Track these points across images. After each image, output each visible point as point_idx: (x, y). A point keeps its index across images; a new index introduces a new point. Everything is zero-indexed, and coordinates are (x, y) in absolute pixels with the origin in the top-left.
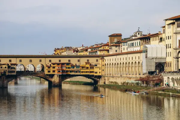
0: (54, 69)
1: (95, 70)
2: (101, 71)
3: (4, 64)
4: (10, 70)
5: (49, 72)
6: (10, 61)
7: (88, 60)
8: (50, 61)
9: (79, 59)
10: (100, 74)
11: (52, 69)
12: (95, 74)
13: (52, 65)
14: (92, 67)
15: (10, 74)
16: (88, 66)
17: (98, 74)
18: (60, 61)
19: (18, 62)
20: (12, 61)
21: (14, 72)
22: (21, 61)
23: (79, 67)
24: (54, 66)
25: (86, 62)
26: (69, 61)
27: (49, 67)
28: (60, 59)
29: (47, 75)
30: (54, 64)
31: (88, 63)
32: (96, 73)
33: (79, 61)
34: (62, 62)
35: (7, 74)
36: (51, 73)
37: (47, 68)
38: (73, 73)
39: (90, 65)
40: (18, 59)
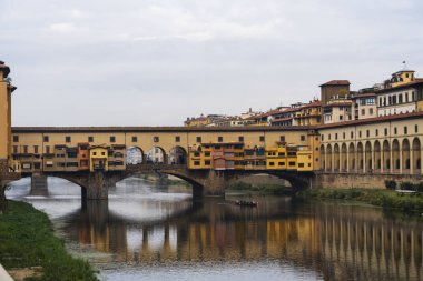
0: (208, 158)
1: (300, 159)
2: (311, 161)
3: (99, 147)
4: (112, 159)
5: (197, 163)
6: (113, 139)
7: (283, 138)
8: (199, 139)
9: (262, 134)
10: (310, 169)
11: (203, 157)
12: (299, 169)
13: (204, 149)
14: (292, 152)
15: (112, 168)
16: (283, 150)
17: (306, 168)
18: (220, 139)
19: (130, 144)
20: (116, 139)
21: (121, 163)
22: (135, 139)
23: (262, 151)
24: (208, 150)
25: (279, 140)
26: (241, 139)
27: (197, 154)
28: (221, 135)
29: (193, 171)
30: (207, 146)
31: (282, 142)
32: (301, 165)
33: (262, 139)
34: (225, 141)
35: (107, 168)
36: (202, 166)
37: (192, 155)
38: (250, 167)
39: (288, 148)
40: (130, 136)
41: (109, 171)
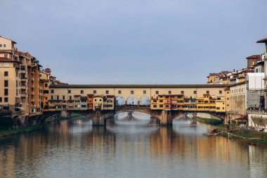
0: (162, 103)
1: (217, 104)
2: (224, 106)
3: (99, 96)
4: (106, 103)
5: (155, 106)
6: (107, 92)
7: (208, 92)
8: (157, 92)
9: (195, 89)
10: (224, 111)
11: (158, 103)
12: (217, 111)
13: (159, 98)
14: (213, 101)
15: (106, 108)
16: (207, 99)
17: (221, 110)
18: (170, 92)
20: (109, 92)
21: (111, 106)
22: (120, 92)
23: (195, 100)
24: (161, 99)
25: (205, 93)
26: (182, 92)
27: (155, 101)
28: (170, 89)
29: (153, 110)
30: (161, 96)
31: (207, 94)
32: (218, 108)
33: (195, 92)
34: (173, 93)
35: (102, 108)
36: (158, 108)
38: (187, 109)
39: (210, 98)
40: (117, 90)
41: (104, 110)
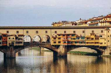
0: (60, 40)
1: (101, 41)
2: (106, 41)
3: (12, 35)
4: (17, 41)
5: (55, 42)
6: (18, 32)
7: (93, 31)
8: (56, 32)
9: (84, 30)
10: (106, 45)
11: (57, 40)
12: (100, 45)
13: (58, 36)
14: (97, 38)
16: (93, 37)
17: (103, 45)
18: (65, 32)
19: (25, 34)
20: (19, 32)
21: (21, 43)
22: (27, 32)
23: (84, 37)
24: (59, 37)
25: (91, 33)
26: (74, 32)
27: (55, 38)
28: (65, 30)
29: (53, 46)
30: (59, 35)
31: (93, 34)
32: (101, 43)
33: (84, 32)
34: (67, 33)
36: (57, 44)
37: (52, 39)
38: (78, 44)
39: (95, 36)
40: (25, 30)
41: (16, 46)
